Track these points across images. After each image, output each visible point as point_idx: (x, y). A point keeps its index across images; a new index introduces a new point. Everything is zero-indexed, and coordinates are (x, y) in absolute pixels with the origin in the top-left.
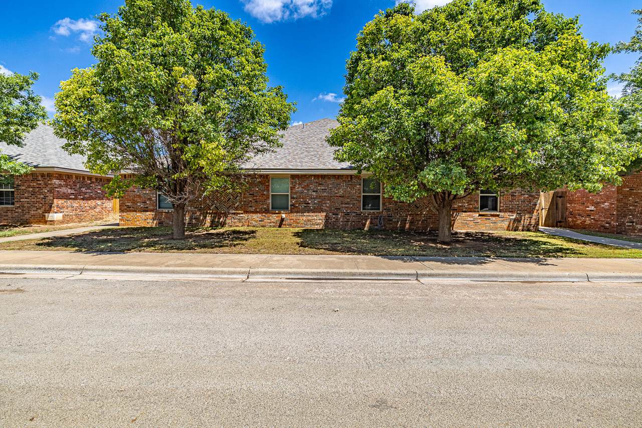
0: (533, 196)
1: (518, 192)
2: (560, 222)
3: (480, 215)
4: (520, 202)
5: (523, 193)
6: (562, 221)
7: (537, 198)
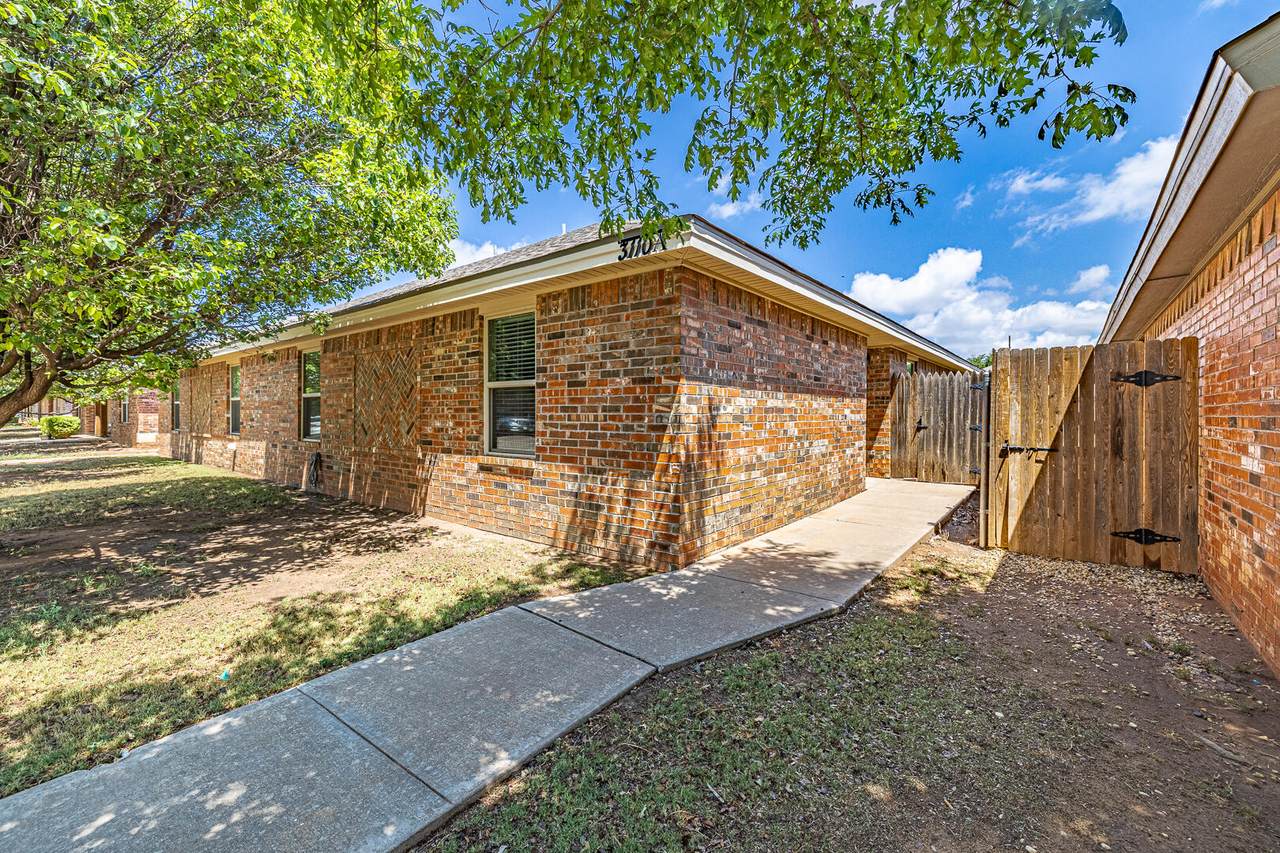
0: (650, 380)
1: (589, 364)
2: (1146, 537)
3: (483, 468)
4: (600, 414)
5: (609, 367)
6: (1159, 530)
7: (667, 389)
